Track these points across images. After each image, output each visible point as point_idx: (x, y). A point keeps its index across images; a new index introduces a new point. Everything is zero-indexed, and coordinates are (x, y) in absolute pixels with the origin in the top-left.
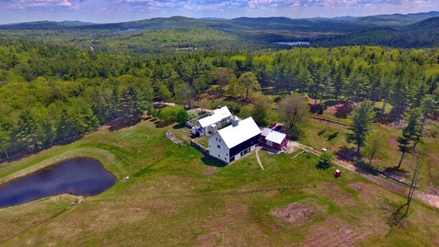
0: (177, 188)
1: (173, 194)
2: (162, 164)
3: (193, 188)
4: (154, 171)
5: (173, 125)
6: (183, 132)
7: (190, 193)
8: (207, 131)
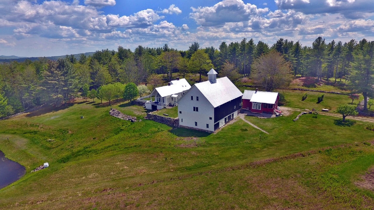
0: (143, 169)
1: (137, 180)
2: (108, 142)
3: (172, 166)
4: (96, 152)
5: (119, 104)
6: (133, 109)
7: (169, 175)
8: (167, 103)
